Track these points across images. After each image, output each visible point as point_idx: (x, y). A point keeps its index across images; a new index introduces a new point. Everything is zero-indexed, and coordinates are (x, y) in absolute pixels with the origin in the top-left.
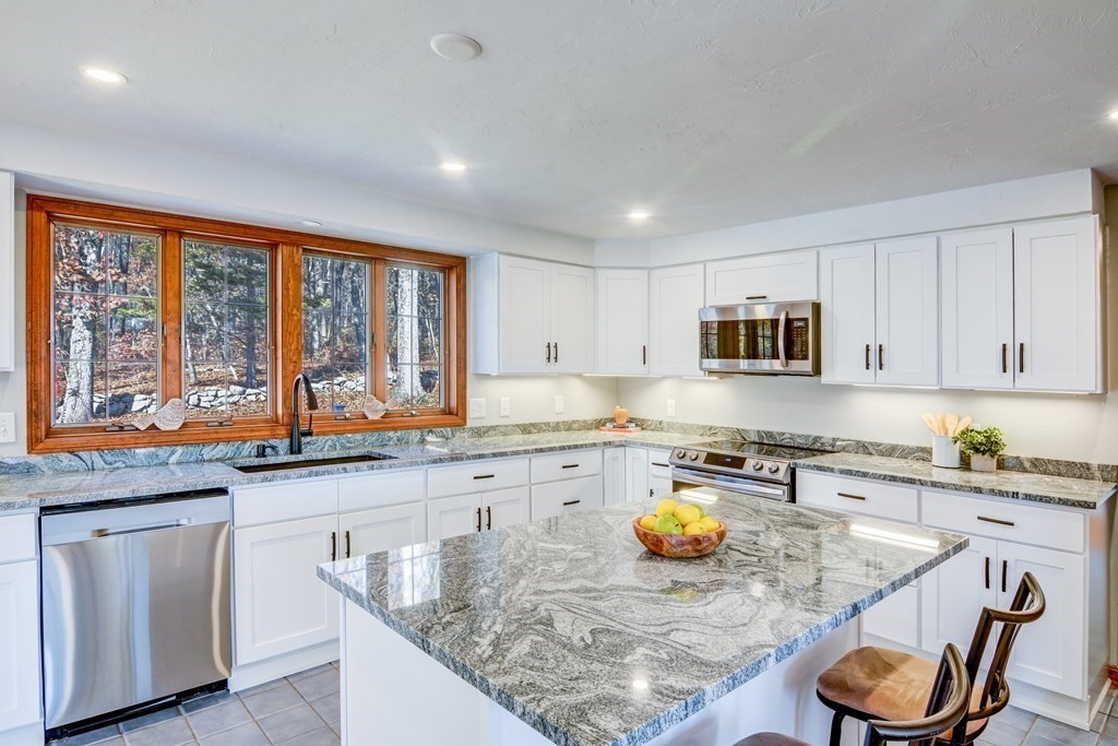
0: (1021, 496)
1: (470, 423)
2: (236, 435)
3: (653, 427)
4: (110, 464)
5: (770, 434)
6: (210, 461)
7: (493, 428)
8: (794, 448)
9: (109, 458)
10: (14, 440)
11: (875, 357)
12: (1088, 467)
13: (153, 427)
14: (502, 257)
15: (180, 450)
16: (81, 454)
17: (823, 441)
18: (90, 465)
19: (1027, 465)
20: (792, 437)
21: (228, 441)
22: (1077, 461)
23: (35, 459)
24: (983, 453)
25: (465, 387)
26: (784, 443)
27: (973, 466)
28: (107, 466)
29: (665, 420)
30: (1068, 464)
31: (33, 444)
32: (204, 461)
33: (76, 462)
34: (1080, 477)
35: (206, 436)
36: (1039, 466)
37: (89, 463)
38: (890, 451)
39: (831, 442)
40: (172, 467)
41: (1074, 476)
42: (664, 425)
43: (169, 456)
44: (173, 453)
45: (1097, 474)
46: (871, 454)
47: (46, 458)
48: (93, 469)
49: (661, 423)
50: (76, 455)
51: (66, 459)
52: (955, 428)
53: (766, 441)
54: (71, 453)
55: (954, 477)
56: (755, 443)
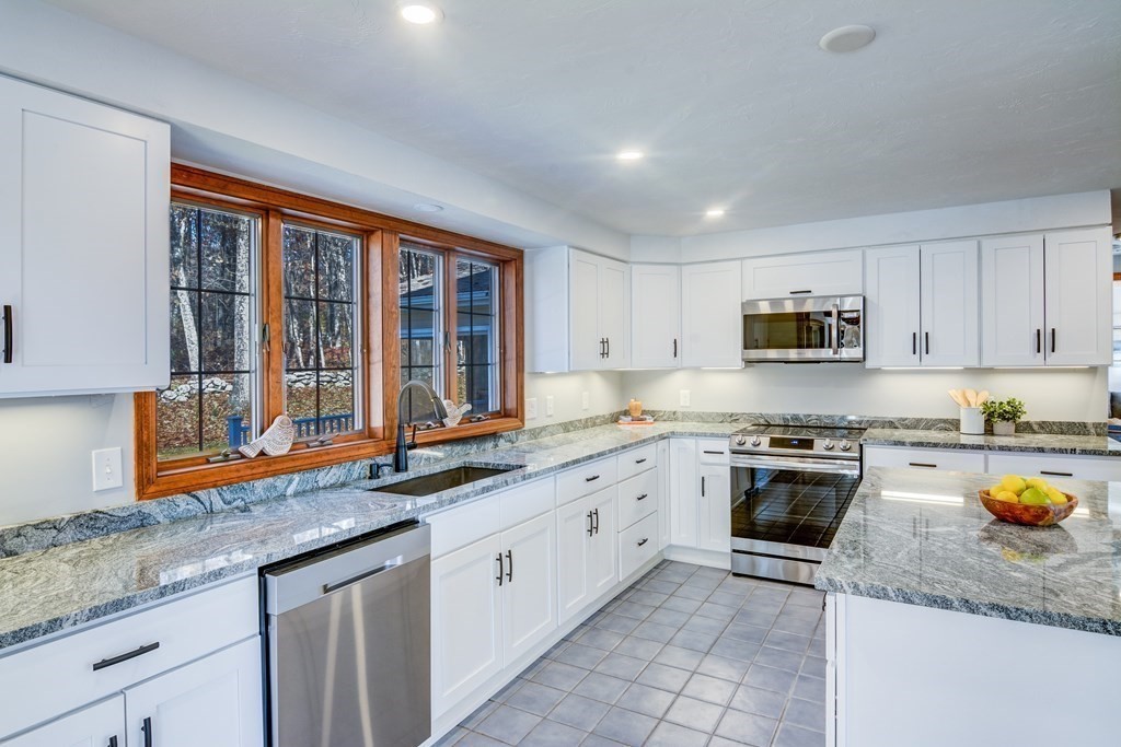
0: (1078, 451)
1: (528, 425)
2: (345, 455)
3: (665, 417)
4: (229, 503)
5: (796, 418)
6: (325, 488)
7: (544, 428)
8: (821, 427)
9: (228, 496)
10: (121, 484)
11: (921, 344)
12: (1084, 425)
13: (262, 453)
14: (571, 250)
15: (296, 478)
16: (201, 494)
18: (209, 508)
19: (1036, 427)
20: (819, 418)
21: (339, 462)
22: (1076, 421)
23: (150, 506)
24: (1008, 420)
25: (522, 387)
26: (810, 424)
27: (995, 432)
28: (226, 507)
29: (679, 410)
30: (1069, 424)
31: (145, 484)
32: (319, 488)
33: (194, 506)
34: (1079, 434)
35: (319, 459)
36: (1046, 427)
37: (208, 505)
38: (915, 424)
40: (291, 501)
41: (1074, 433)
42: (680, 415)
43: (287, 487)
44: (290, 482)
45: (1093, 431)
46: (897, 428)
47: (160, 503)
48: (212, 511)
49: (674, 413)
50: (194, 496)
51: (183, 502)
52: (977, 402)
53: (791, 424)
54: (188, 493)
55: (980, 440)
56: (779, 426)
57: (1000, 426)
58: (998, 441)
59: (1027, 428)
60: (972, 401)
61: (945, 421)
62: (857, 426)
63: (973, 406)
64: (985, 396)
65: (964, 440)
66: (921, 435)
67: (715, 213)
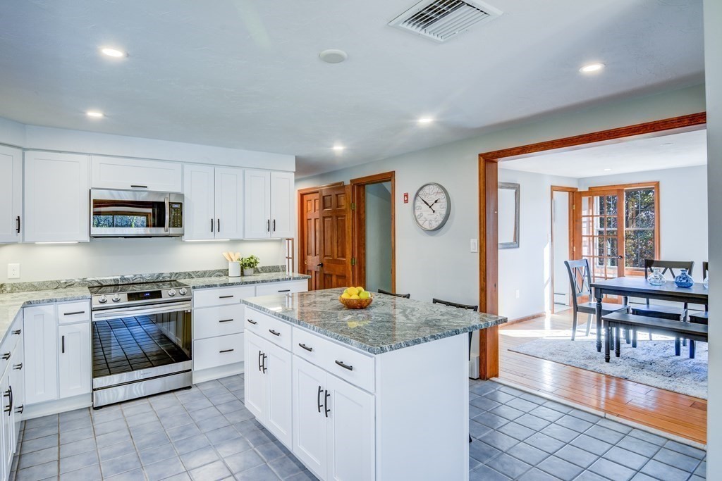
0: (292, 279)
11: (215, 226)
12: (278, 267)
17: (164, 275)
19: (260, 270)
27: (245, 274)
29: (7, 282)
30: (273, 267)
38: (204, 274)
39: (169, 275)
41: (274, 271)
42: (8, 287)
45: (281, 269)
55: (239, 280)
56: (111, 285)
57: (248, 271)
58: (245, 279)
59: (257, 271)
60: (233, 258)
61: (219, 271)
62: (168, 279)
63: (234, 261)
64: (239, 255)
65: (231, 280)
66: (207, 280)
67: (95, 114)
